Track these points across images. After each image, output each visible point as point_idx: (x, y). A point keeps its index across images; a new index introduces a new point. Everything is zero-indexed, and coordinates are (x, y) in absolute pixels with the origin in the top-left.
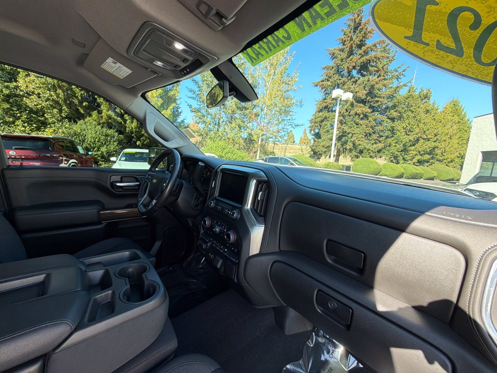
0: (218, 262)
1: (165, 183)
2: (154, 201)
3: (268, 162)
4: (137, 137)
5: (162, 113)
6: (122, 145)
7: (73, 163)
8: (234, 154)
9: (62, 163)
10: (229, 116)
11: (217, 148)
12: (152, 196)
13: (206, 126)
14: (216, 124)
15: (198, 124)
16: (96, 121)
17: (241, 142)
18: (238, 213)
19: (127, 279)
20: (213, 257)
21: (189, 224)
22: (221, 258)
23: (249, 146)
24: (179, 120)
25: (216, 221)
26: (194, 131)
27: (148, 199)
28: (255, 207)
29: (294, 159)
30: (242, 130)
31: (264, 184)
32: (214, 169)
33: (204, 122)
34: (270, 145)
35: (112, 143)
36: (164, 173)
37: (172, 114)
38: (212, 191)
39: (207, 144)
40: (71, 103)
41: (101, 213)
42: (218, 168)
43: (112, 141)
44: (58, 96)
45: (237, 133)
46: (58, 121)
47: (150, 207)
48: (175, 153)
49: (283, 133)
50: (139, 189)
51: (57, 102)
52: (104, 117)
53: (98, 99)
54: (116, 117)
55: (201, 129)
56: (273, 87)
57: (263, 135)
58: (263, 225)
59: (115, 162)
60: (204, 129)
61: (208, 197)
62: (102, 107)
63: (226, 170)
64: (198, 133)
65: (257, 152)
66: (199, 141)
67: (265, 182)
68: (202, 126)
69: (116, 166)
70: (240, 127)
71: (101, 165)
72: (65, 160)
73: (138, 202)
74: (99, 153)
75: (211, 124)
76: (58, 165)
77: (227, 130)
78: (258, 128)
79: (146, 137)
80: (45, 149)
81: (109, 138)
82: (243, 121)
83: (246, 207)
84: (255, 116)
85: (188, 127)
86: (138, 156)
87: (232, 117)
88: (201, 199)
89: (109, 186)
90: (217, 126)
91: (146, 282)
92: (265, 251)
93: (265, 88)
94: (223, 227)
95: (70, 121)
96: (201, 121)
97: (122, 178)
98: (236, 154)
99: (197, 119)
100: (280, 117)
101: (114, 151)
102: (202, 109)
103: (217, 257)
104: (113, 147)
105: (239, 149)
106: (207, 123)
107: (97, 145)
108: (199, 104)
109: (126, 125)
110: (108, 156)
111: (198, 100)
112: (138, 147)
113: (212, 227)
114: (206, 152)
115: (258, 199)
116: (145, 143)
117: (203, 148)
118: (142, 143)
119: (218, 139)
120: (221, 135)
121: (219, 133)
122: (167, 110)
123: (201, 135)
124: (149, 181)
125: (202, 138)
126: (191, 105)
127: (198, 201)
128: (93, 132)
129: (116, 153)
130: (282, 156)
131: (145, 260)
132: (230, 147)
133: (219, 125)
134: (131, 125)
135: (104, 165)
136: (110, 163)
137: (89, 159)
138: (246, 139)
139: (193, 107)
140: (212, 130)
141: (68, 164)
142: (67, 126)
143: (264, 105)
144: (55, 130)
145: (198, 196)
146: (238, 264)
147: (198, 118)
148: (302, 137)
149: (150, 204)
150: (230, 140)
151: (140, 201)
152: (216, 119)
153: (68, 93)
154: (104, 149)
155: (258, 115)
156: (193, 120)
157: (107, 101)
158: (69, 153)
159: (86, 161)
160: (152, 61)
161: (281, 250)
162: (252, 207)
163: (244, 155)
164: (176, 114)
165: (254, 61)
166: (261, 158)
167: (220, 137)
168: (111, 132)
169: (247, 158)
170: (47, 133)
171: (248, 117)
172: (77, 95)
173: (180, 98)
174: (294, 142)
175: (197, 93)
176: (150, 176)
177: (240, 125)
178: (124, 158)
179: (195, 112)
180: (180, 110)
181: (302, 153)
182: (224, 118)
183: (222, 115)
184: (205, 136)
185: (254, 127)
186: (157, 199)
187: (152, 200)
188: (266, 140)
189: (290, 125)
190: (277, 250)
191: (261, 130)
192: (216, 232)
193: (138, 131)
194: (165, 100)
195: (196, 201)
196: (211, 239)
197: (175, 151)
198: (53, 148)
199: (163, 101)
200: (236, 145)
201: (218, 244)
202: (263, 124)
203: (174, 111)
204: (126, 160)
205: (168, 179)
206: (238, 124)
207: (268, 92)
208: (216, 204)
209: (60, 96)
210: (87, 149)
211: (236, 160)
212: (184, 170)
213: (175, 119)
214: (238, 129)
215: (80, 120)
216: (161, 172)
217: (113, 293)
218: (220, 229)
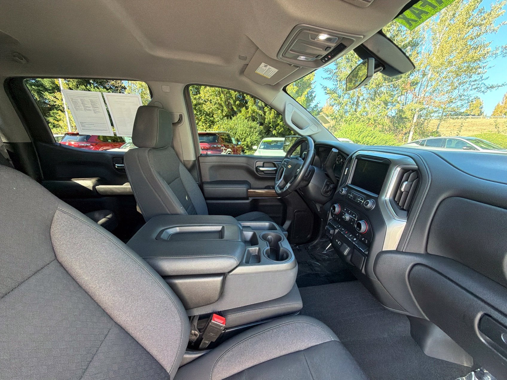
0: (345, 250)
1: (299, 168)
2: (288, 185)
3: (426, 146)
4: (273, 127)
5: (297, 100)
6: (262, 135)
7: (229, 151)
8: (374, 138)
9: (222, 152)
10: (372, 92)
11: (353, 132)
12: (286, 180)
13: (342, 107)
14: (353, 104)
15: (333, 106)
16: (244, 116)
17: (386, 121)
18: (373, 203)
19: (268, 243)
20: (339, 243)
21: (317, 209)
22: (349, 246)
23: (397, 127)
24: (313, 105)
25: (346, 209)
26: (327, 115)
27: (283, 182)
28: (396, 199)
29: (475, 140)
30: (388, 107)
31: (411, 173)
32: (348, 155)
33: (340, 104)
34: (431, 122)
35: (254, 134)
36: (297, 159)
37: (306, 100)
38: (344, 178)
39: (341, 128)
40: (229, 103)
41: (249, 191)
42: (353, 154)
43: (255, 132)
44: (221, 99)
45: (380, 111)
46: (221, 119)
47: (285, 189)
48: (309, 140)
49: (459, 103)
50: (276, 173)
51: (220, 105)
52: (249, 112)
53: (246, 97)
54: (258, 111)
55: (335, 112)
56: (448, 38)
57: (421, 110)
58: (406, 220)
59: (256, 150)
60: (338, 112)
61: (339, 185)
62: (248, 103)
63: (362, 157)
64: (332, 116)
65: (409, 133)
66: (332, 126)
67: (413, 170)
68: (337, 108)
69: (257, 154)
70: (386, 103)
71: (246, 152)
72: (225, 149)
73: (275, 184)
74: (245, 143)
75: (348, 105)
76: (221, 153)
77: (368, 109)
78: (414, 102)
79: (281, 126)
80: (213, 141)
81: (252, 130)
82: (392, 95)
83: (383, 198)
84: (411, 86)
85: (321, 111)
86: (273, 144)
87: (375, 92)
88: (331, 186)
89: (255, 170)
90: (355, 106)
91: (281, 249)
92: (404, 249)
93: (433, 43)
94: (354, 216)
95: (228, 118)
96: (336, 102)
97: (264, 163)
98: (377, 137)
99: (332, 101)
100: (455, 80)
101: (255, 141)
102: (338, 89)
103: (345, 244)
104: (255, 137)
105: (382, 131)
106: (343, 104)
107: (244, 136)
108: (334, 84)
109: (265, 117)
110: (251, 146)
111: (334, 80)
112: (274, 136)
113: (341, 214)
114: (339, 137)
115: (400, 190)
116: (280, 132)
117: (336, 133)
118: (277, 131)
119: (355, 121)
120: (359, 115)
121: (357, 113)
122: (301, 96)
123: (335, 118)
124: (285, 167)
125: (336, 122)
126: (326, 87)
127: (328, 188)
128: (242, 126)
129: (257, 142)
130: (453, 136)
131: (280, 232)
132: (369, 129)
133: (357, 104)
134: (270, 116)
135: (248, 153)
136: (252, 151)
137: (239, 148)
138: (394, 117)
139: (328, 89)
140: (348, 111)
141: (226, 153)
142: (226, 122)
143: (428, 68)
144: (219, 127)
145: (328, 183)
146: (368, 256)
147: (333, 99)
148: (501, 104)
149: (284, 187)
150: (370, 121)
151: (277, 183)
152: (354, 98)
153: (227, 96)
154: (248, 140)
155: (417, 83)
156: (327, 102)
157: (252, 97)
158: (226, 144)
159: (237, 150)
160: (295, 58)
161: (428, 253)
162: (391, 198)
163: (388, 138)
164: (310, 99)
165: (413, 23)
166: (414, 141)
167: (358, 118)
168: (254, 124)
169: (392, 141)
170: (214, 130)
171: (400, 88)
172: (232, 96)
173: (315, 81)
174: (481, 114)
175: (334, 72)
176: (286, 162)
177: (386, 100)
178: (262, 147)
179: (330, 93)
180: (313, 95)
181: (496, 130)
182: (364, 95)
183: (363, 92)
184: (340, 119)
185: (407, 101)
186: (291, 183)
187: (287, 183)
188: (427, 116)
189: (475, 89)
190: (422, 251)
191: (420, 102)
192: (345, 219)
193: (275, 121)
194: (300, 86)
195: (326, 188)
196: (340, 226)
197: (309, 138)
198: (218, 141)
199: (298, 88)
200: (378, 126)
201: (346, 232)
202: (423, 95)
203: (308, 96)
204: (264, 148)
205: (302, 165)
206: (383, 99)
207: (438, 47)
208: (348, 192)
209: (223, 99)
210: (238, 140)
211: (375, 145)
212: (316, 157)
213: (308, 104)
214: (384, 106)
215: (233, 116)
216: (295, 158)
217: (259, 250)
218: (350, 217)
